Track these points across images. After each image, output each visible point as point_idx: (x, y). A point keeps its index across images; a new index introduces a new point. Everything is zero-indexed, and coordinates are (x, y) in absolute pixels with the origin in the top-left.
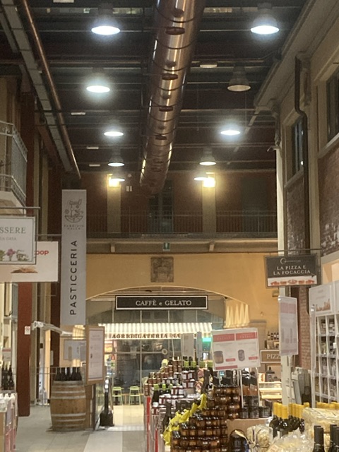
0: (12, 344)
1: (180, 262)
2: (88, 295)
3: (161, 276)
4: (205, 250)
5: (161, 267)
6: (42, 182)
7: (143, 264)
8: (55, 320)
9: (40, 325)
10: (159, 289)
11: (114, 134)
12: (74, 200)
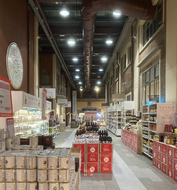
0: (65, 116)
1: (92, 103)
2: (77, 108)
3: (89, 105)
4: (96, 101)
5: (89, 104)
6: (69, 89)
7: (86, 103)
8: (72, 112)
9: (69, 113)
10: (89, 107)
11: (80, 83)
12: (75, 92)
